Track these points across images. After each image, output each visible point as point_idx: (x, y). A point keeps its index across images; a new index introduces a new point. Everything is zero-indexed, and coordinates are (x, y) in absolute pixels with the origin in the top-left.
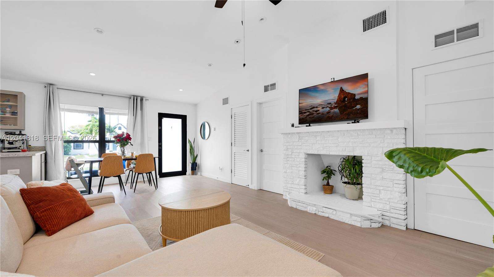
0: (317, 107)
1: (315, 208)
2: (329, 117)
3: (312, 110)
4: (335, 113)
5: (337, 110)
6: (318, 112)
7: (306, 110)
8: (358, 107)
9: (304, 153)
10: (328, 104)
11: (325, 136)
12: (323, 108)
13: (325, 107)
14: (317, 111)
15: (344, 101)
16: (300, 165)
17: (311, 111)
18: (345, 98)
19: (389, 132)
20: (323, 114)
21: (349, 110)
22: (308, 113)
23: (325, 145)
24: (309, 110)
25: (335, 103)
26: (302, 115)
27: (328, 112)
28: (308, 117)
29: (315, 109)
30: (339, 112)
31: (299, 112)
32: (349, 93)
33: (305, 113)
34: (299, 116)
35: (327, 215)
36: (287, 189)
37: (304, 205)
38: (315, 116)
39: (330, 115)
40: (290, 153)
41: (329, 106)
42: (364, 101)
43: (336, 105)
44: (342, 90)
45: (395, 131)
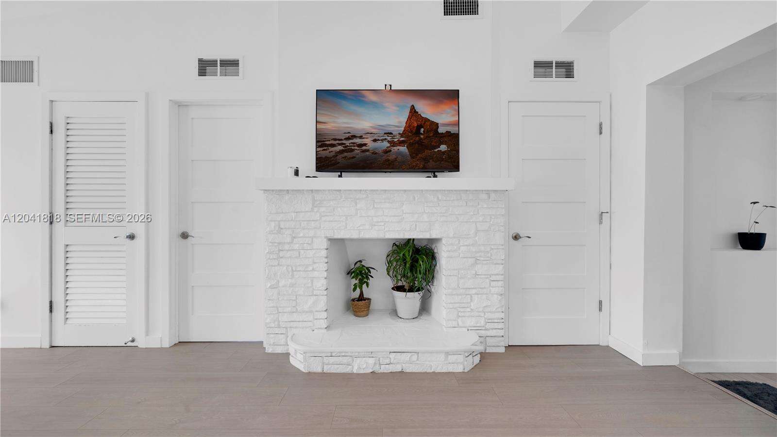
0: (361, 137)
1: (371, 361)
2: (389, 160)
3: (351, 141)
4: (400, 153)
5: (404, 149)
6: (364, 148)
7: (335, 140)
8: (443, 148)
9: (326, 237)
10: (385, 133)
11: (376, 201)
12: (375, 140)
13: (379, 140)
14: (361, 145)
15: (418, 132)
16: (315, 266)
17: (347, 143)
18: (419, 127)
19: (484, 196)
20: (374, 153)
21: (427, 152)
22: (340, 148)
23: (375, 219)
24: (341, 140)
25: (402, 135)
26: (324, 150)
27: (387, 152)
28: (340, 157)
29: (358, 141)
30: (408, 153)
31: (317, 142)
32: (427, 120)
33: (333, 146)
34: (316, 152)
35: (398, 368)
36: (279, 327)
37: (345, 360)
38: (357, 156)
39: (390, 158)
40: (289, 240)
41: (389, 138)
42: (453, 139)
43: (402, 139)
44: (413, 112)
45: (493, 195)
